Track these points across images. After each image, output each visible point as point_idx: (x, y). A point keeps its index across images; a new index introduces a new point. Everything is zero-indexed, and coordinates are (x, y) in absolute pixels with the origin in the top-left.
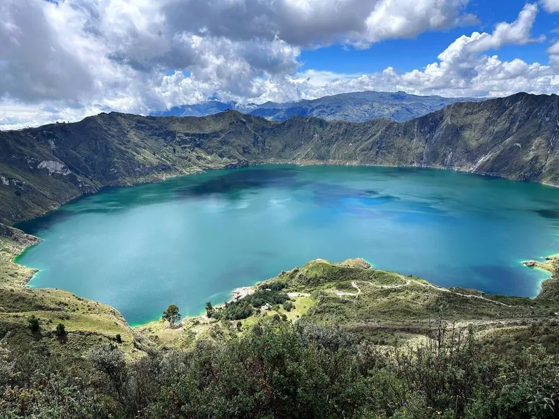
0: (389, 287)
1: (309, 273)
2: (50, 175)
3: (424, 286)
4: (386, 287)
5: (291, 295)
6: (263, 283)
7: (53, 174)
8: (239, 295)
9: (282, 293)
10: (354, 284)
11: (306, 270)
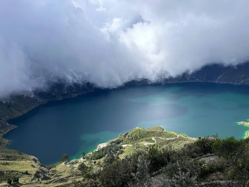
0: (169, 139)
1: (132, 135)
2: (25, 97)
3: (185, 137)
4: (167, 139)
5: (124, 146)
6: (111, 141)
7: (26, 97)
8: (100, 147)
9: (119, 145)
10: (153, 139)
11: (131, 133)
